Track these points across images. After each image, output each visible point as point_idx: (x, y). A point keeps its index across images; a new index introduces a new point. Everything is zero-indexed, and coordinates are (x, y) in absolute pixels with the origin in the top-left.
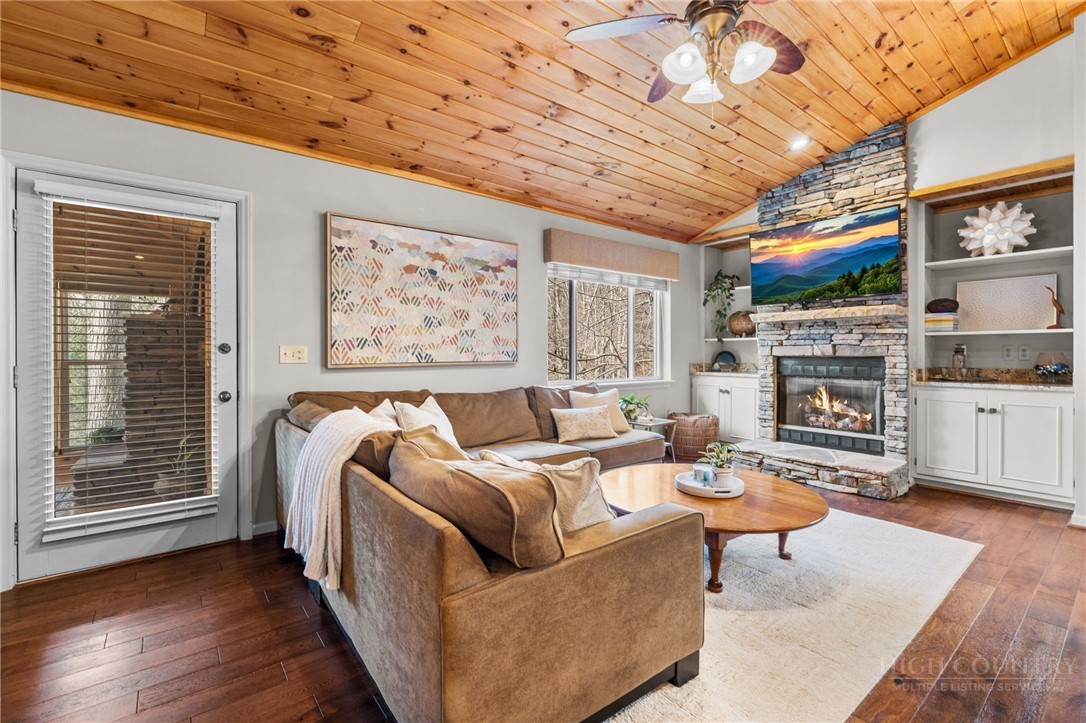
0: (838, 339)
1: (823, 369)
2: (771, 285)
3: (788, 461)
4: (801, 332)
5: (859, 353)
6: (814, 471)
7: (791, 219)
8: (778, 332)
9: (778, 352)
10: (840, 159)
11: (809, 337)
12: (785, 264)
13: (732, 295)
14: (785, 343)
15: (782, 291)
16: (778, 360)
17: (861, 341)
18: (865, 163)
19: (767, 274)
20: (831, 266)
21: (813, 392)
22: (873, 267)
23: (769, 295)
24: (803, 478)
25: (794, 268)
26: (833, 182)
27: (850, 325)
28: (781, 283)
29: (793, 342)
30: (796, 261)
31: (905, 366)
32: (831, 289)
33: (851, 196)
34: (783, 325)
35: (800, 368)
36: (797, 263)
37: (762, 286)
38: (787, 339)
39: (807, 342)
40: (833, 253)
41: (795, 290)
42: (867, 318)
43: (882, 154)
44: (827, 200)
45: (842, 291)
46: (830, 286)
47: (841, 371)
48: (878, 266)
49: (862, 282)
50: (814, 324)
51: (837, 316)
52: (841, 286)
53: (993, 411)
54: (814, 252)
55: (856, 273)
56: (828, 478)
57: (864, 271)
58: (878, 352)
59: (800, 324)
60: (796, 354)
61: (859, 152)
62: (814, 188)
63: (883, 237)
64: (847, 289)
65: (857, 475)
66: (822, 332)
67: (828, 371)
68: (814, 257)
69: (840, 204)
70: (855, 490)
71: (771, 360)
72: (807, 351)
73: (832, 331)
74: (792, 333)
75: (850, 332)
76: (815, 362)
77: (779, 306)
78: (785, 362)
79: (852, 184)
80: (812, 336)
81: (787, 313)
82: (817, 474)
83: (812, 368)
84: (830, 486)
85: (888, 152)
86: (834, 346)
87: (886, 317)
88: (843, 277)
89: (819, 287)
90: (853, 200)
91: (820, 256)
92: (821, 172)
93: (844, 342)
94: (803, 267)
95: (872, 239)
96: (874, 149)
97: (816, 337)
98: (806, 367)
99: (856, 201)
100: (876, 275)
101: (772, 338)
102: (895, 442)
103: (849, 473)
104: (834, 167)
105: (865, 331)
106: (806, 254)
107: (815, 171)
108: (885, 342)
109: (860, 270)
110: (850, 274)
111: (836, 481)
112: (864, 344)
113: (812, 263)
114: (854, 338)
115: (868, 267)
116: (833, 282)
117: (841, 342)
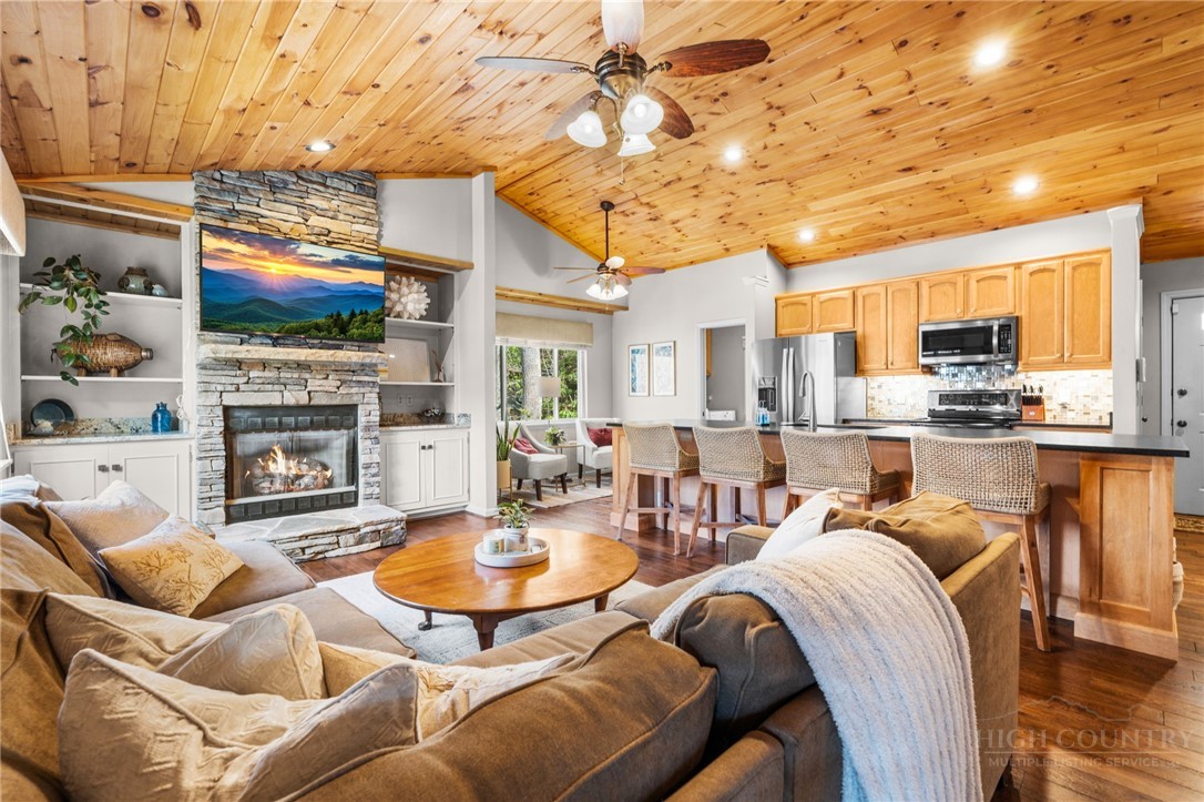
0: (314, 384)
1: (291, 420)
2: (237, 306)
3: (301, 538)
4: (267, 374)
5: (337, 401)
6: (334, 539)
7: (250, 222)
8: (233, 373)
9: (229, 400)
10: (315, 179)
11: (277, 382)
12: (259, 283)
13: (105, 303)
14: (242, 387)
15: (255, 318)
16: (227, 410)
17: (338, 388)
18: (342, 198)
19: (228, 290)
20: (318, 300)
21: (266, 453)
22: (361, 313)
23: (231, 319)
24: (321, 553)
25: (271, 291)
26: (308, 201)
27: (325, 369)
28: (251, 307)
29: (256, 387)
30: (276, 284)
31: (378, 413)
32: (318, 328)
33: (328, 227)
34: (239, 364)
35: (259, 420)
36: (276, 287)
37: (219, 305)
38: (247, 383)
39: (276, 387)
40: (321, 287)
41: (271, 319)
42: (346, 364)
43: (358, 197)
44: (302, 221)
45: (330, 333)
46: (317, 324)
47: (312, 422)
48: (366, 313)
49: (351, 326)
50: (286, 364)
51: (331, 359)
52: (329, 326)
53: (430, 447)
54: (298, 278)
55: (345, 315)
56: (352, 541)
57: (353, 315)
58: (355, 400)
59: (264, 364)
60: (260, 403)
61: (336, 183)
62: (285, 197)
63: (371, 285)
64: (335, 331)
65: (380, 527)
66: (296, 375)
67: (296, 423)
68: (297, 285)
69: (316, 230)
70: (378, 544)
71: (219, 411)
72: (275, 399)
73: (307, 376)
74: (252, 374)
75: (326, 378)
76: (280, 413)
77: (236, 337)
78: (237, 414)
79: (331, 214)
80: (282, 381)
81: (245, 347)
82: (338, 543)
83: (276, 419)
84: (355, 549)
85: (364, 198)
86: (309, 393)
87: (363, 365)
88: (332, 316)
89: (304, 322)
90: (329, 232)
91: (305, 285)
92: (294, 183)
93: (321, 388)
94: (284, 294)
95: (361, 283)
96: (351, 188)
97: (289, 381)
98: (268, 419)
99: (332, 234)
100: (365, 321)
101: (223, 380)
102: (372, 489)
103: (373, 528)
104: (310, 185)
105: (343, 377)
106: (286, 277)
107: (287, 177)
108: (362, 390)
109: (349, 313)
110: (339, 315)
111: (360, 542)
112: (342, 390)
113: (296, 291)
114: (332, 383)
115: (357, 312)
116: (321, 321)
117: (318, 389)
